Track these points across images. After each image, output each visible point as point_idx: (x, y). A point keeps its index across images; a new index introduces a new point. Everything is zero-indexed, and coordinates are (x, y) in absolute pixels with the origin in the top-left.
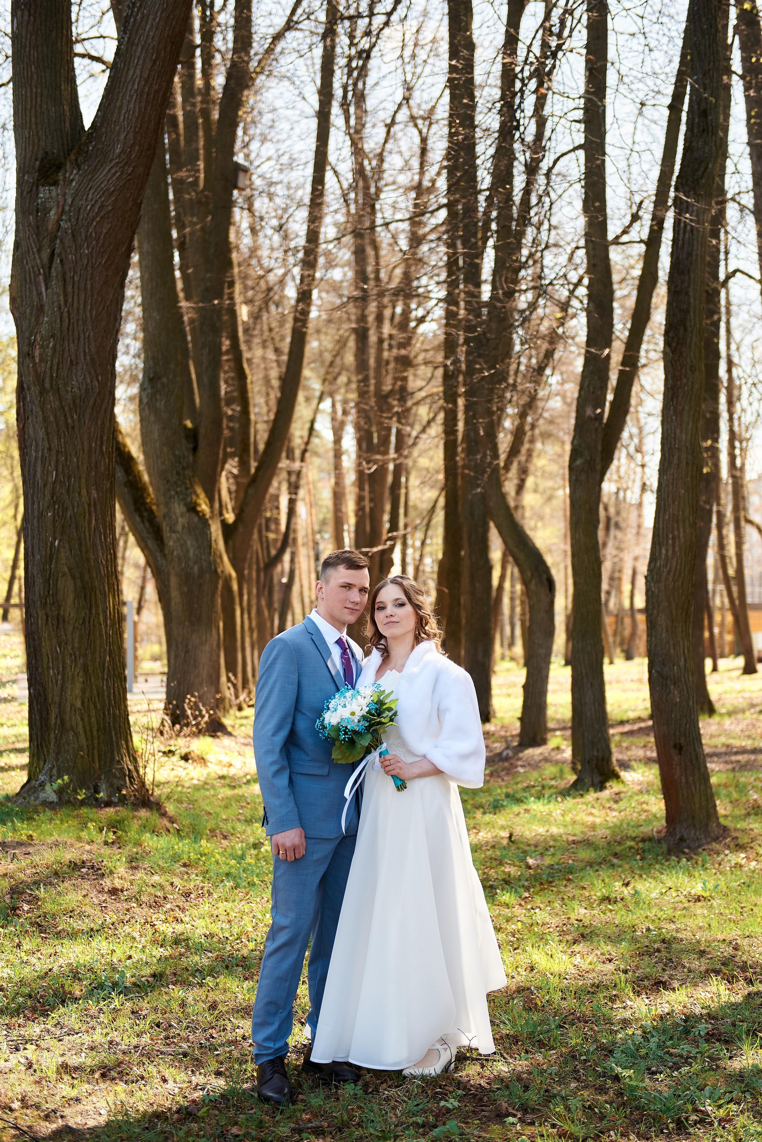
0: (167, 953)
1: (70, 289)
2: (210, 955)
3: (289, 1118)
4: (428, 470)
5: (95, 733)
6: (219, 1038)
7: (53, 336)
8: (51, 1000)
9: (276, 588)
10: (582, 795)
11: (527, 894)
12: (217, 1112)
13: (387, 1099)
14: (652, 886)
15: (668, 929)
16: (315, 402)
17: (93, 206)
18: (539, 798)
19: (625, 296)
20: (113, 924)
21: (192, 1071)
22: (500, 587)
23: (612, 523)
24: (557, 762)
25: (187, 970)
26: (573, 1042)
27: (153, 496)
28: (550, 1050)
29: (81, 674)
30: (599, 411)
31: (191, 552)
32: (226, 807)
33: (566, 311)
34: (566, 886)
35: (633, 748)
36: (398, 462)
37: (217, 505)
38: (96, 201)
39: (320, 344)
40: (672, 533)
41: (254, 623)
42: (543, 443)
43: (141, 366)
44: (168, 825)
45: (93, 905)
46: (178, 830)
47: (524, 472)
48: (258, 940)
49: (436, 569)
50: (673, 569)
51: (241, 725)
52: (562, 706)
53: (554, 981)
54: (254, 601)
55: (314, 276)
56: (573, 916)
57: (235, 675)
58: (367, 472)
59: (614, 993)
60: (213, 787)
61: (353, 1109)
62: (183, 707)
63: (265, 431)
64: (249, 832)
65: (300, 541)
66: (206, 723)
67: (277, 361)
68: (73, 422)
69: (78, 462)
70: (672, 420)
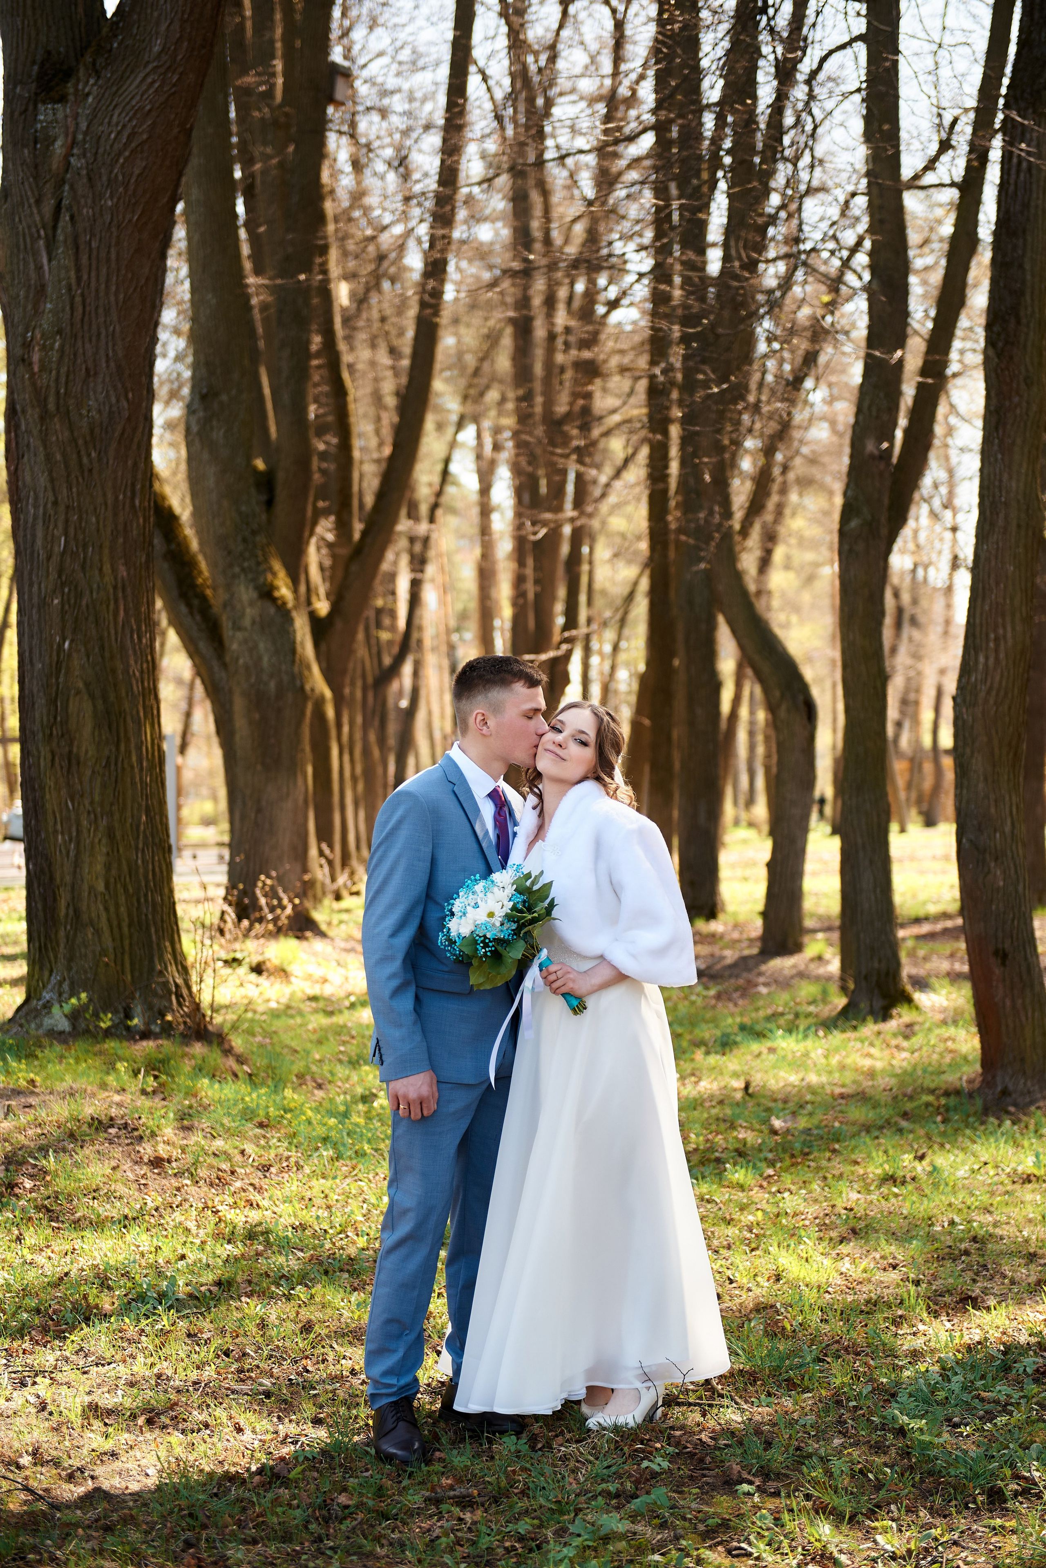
0: (236, 1252)
1: (84, 260)
2: (300, 1254)
3: (420, 1483)
4: (623, 536)
5: (126, 930)
6: (318, 1373)
7: (59, 332)
8: (69, 1317)
9: (392, 716)
10: (855, 1028)
11: (771, 1172)
12: (316, 1474)
13: (565, 1458)
14: (959, 1160)
15: (982, 1222)
16: (451, 430)
17: (119, 133)
18: (790, 1031)
19: (927, 269)
20: (157, 1210)
21: (279, 1417)
22: (734, 715)
23: (906, 617)
24: (818, 978)
25: (268, 1276)
26: (838, 1382)
27: (206, 574)
28: (803, 1392)
29: (104, 841)
30: (885, 445)
31: (265, 659)
32: (320, 1042)
33: (837, 291)
34: (829, 1159)
35: (935, 958)
36: (578, 523)
37: (303, 588)
38: (124, 126)
39: (459, 342)
40: (995, 631)
41: (359, 770)
42: (801, 495)
43: (187, 374)
44: (235, 1067)
45: (126, 1182)
46: (250, 1075)
47: (770, 538)
48: (372, 1234)
49: (635, 686)
50: (996, 685)
51: (341, 922)
52: (826, 895)
53: (810, 1296)
54: (358, 735)
55: (450, 237)
56: (840, 1204)
57: (331, 846)
58: (532, 538)
59: (900, 1312)
60: (300, 1013)
61: (514, 1472)
62: (254, 894)
63: (374, 475)
64: (355, 1078)
65: (428, 642)
66: (288, 917)
67: (393, 368)
68: (91, 462)
69: (98, 522)
70: (996, 460)
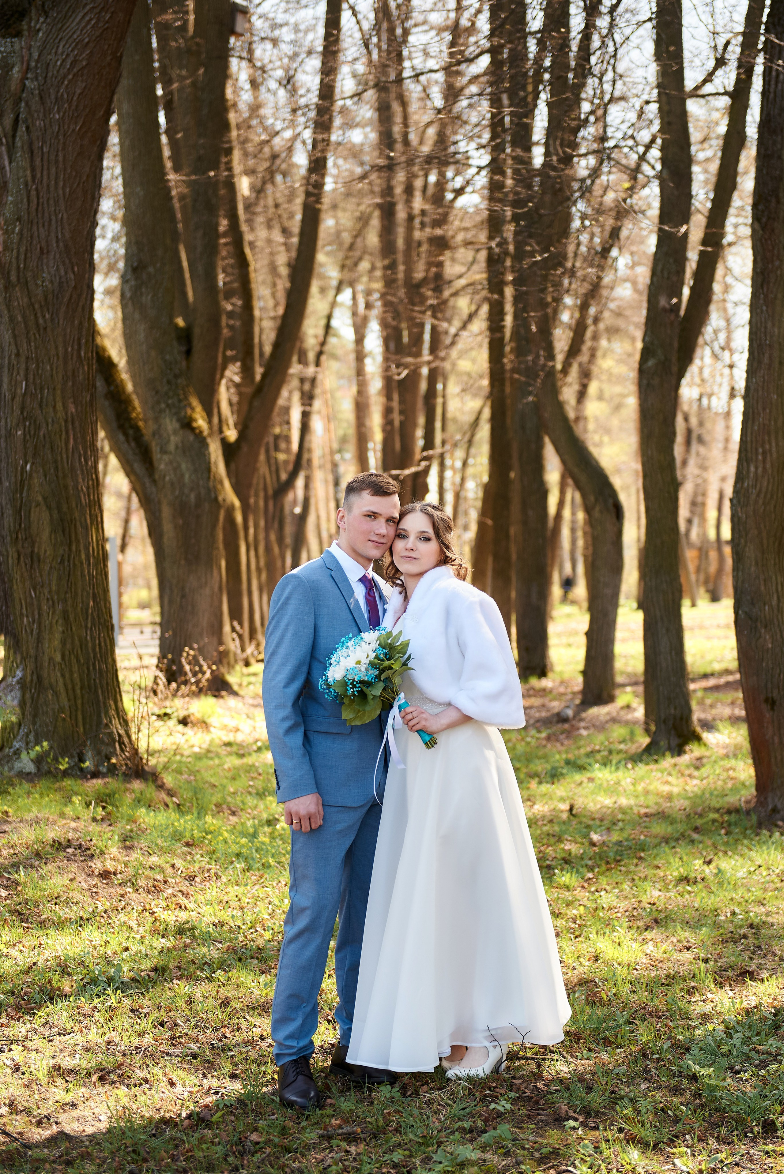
0: (169, 944)
1: (38, 161)
2: (219, 946)
3: (315, 1124)
4: (469, 374)
5: (78, 692)
6: (234, 1038)
7: (19, 219)
8: (37, 997)
9: (288, 520)
10: (656, 761)
11: (590, 875)
12: (233, 1118)
13: (429, 1103)
14: (738, 864)
15: (757, 912)
16: (332, 293)
17: (64, 61)
18: (605, 765)
19: (706, 160)
20: (105, 912)
21: (204, 1074)
22: (559, 516)
23: (694, 436)
24: (627, 723)
25: (194, 963)
26: (644, 1039)
27: (139, 409)
28: (617, 1048)
29: (60, 622)
30: (675, 301)
31: (187, 476)
32: (234, 779)
33: (635, 179)
34: (637, 865)
35: (719, 705)
36: (433, 365)
37: (216, 420)
38: (68, 55)
39: (337, 223)
40: (763, 446)
41: (262, 563)
42: (609, 340)
43: (122, 251)
44: (167, 799)
45: (81, 891)
46: (178, 805)
47: (586, 375)
48: (276, 929)
49: (480, 494)
50: (764, 490)
51: (249, 683)
52: (633, 657)
53: (621, 972)
54: (262, 536)
55: (328, 140)
56: (645, 899)
57: (241, 624)
58: (397, 378)
59: (693, 984)
60: (218, 755)
61: (389, 1113)
62: (180, 662)
63: (271, 329)
64: (261, 806)
65: (316, 462)
66: (208, 680)
67: (285, 244)
68: (45, 321)
69: (52, 369)
70: (762, 311)
